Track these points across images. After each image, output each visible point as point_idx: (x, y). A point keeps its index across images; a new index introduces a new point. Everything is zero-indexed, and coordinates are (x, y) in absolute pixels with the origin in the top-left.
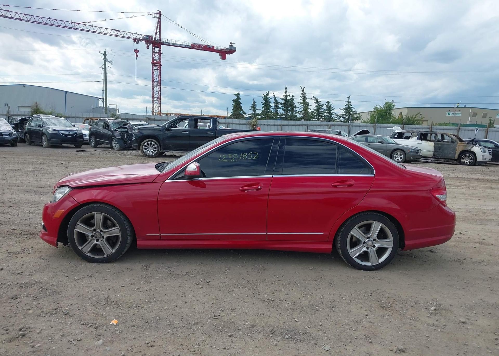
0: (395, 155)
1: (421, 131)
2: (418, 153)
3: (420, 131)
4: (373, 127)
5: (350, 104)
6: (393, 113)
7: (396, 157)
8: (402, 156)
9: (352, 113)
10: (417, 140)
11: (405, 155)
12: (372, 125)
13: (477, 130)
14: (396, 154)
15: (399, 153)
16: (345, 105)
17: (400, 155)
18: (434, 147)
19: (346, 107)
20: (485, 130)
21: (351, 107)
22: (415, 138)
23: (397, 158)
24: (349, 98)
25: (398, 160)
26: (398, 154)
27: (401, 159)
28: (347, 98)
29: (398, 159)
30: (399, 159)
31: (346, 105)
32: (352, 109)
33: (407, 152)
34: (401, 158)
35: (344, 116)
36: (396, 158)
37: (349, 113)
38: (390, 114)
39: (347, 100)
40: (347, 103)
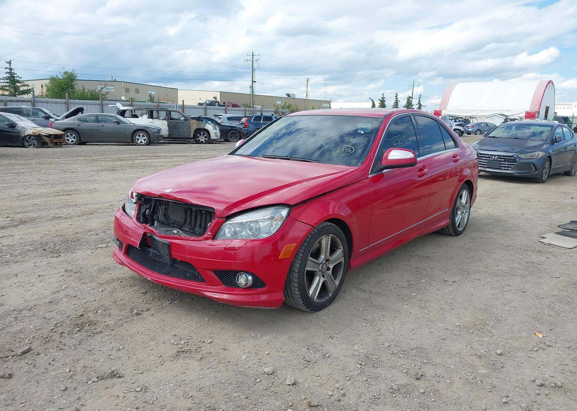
0: (137, 137)
2: (159, 133)
3: (149, 108)
4: (65, 103)
5: (13, 71)
6: (76, 86)
7: (139, 139)
8: (145, 138)
9: (18, 84)
10: (148, 118)
11: (149, 137)
12: (63, 100)
13: (176, 106)
14: (138, 136)
15: (141, 135)
16: (6, 73)
17: (143, 136)
18: (168, 126)
19: (8, 75)
20: (181, 107)
21: (15, 75)
22: (145, 117)
23: (140, 141)
24: (10, 63)
25: (141, 142)
26: (140, 135)
27: (145, 141)
28: (7, 63)
29: (141, 141)
30: (143, 141)
31: (8, 73)
32: (18, 79)
33: (150, 133)
34: (145, 140)
35: (7, 88)
36: (138, 141)
37: (15, 84)
38: (72, 87)
39: (8, 66)
40: (8, 70)
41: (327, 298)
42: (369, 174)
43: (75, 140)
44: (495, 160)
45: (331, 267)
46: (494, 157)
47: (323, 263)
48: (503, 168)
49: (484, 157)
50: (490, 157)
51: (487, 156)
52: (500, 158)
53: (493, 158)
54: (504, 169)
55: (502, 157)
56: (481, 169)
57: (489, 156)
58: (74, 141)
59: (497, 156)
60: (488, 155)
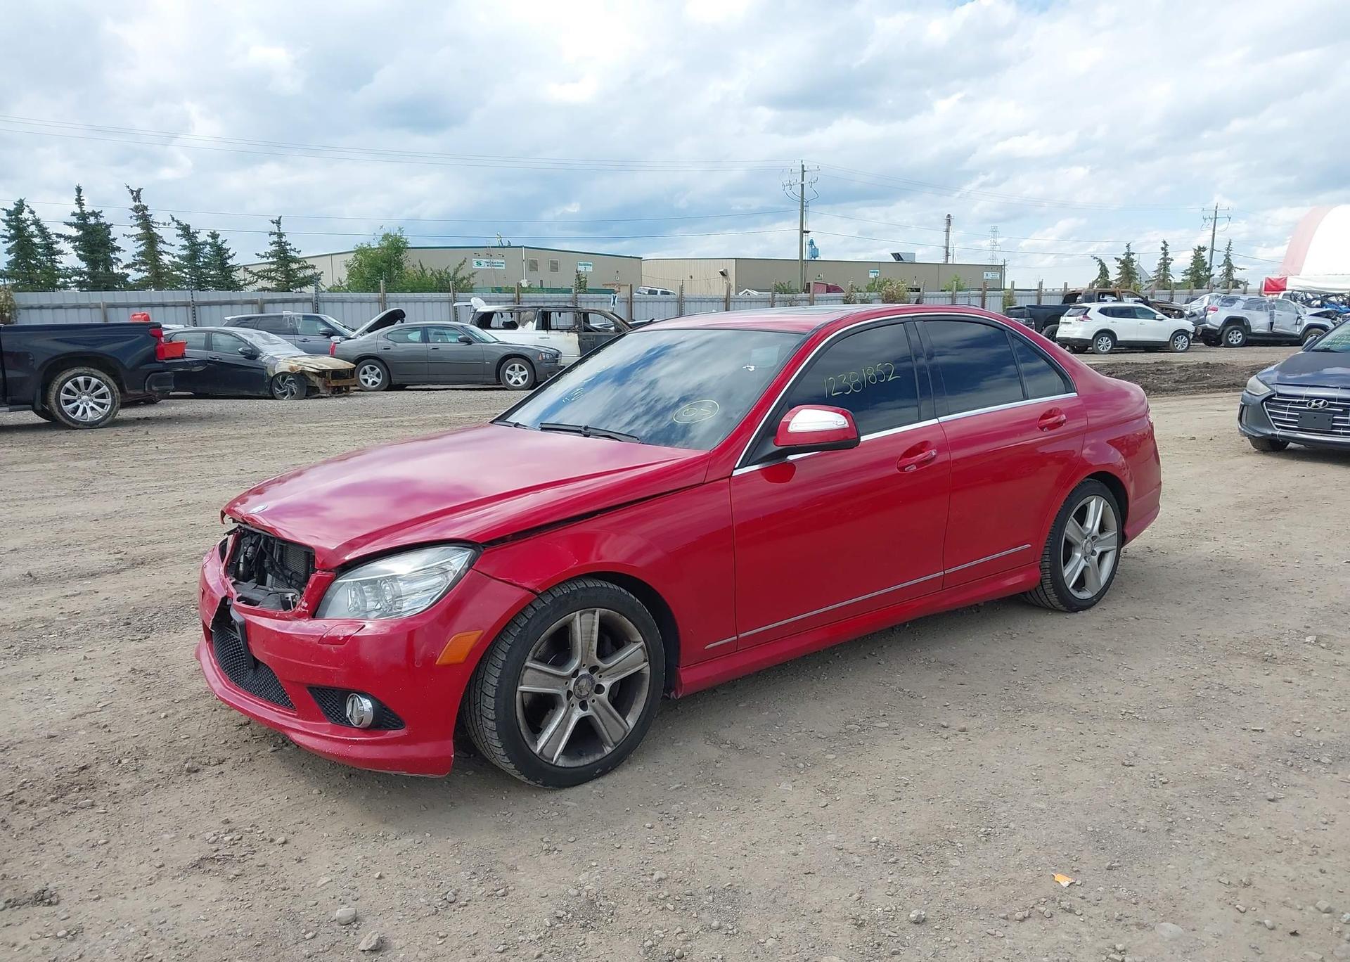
0: (508, 372)
1: (542, 307)
2: (557, 361)
3: (539, 308)
4: (379, 301)
5: (284, 239)
6: (406, 264)
7: (512, 376)
8: (526, 372)
9: (294, 266)
10: (537, 329)
11: (532, 371)
12: (374, 296)
13: (614, 299)
14: (510, 369)
15: (517, 366)
16: (271, 244)
17: (521, 369)
18: (579, 344)
19: (274, 247)
20: (626, 300)
21: (288, 247)
22: (531, 326)
23: (514, 379)
24: (278, 223)
25: (517, 382)
26: (514, 367)
27: (524, 380)
28: (273, 223)
29: (517, 380)
30: (520, 379)
31: (274, 243)
32: (293, 254)
33: (535, 361)
34: (524, 378)
35: (273, 274)
36: (510, 379)
37: (287, 266)
38: (399, 265)
39: (274, 228)
40: (275, 238)
41: (598, 757)
42: (737, 466)
43: (379, 381)
44: (1319, 411)
45: (607, 684)
46: (1316, 402)
47: (579, 675)
48: (1341, 431)
49: (1289, 402)
50: (1305, 403)
51: (1298, 400)
52: (1331, 406)
53: (1314, 404)
54: (1344, 434)
55: (1336, 403)
56: (1282, 433)
57: (1303, 400)
58: (377, 383)
59: (1324, 400)
60: (1301, 397)
